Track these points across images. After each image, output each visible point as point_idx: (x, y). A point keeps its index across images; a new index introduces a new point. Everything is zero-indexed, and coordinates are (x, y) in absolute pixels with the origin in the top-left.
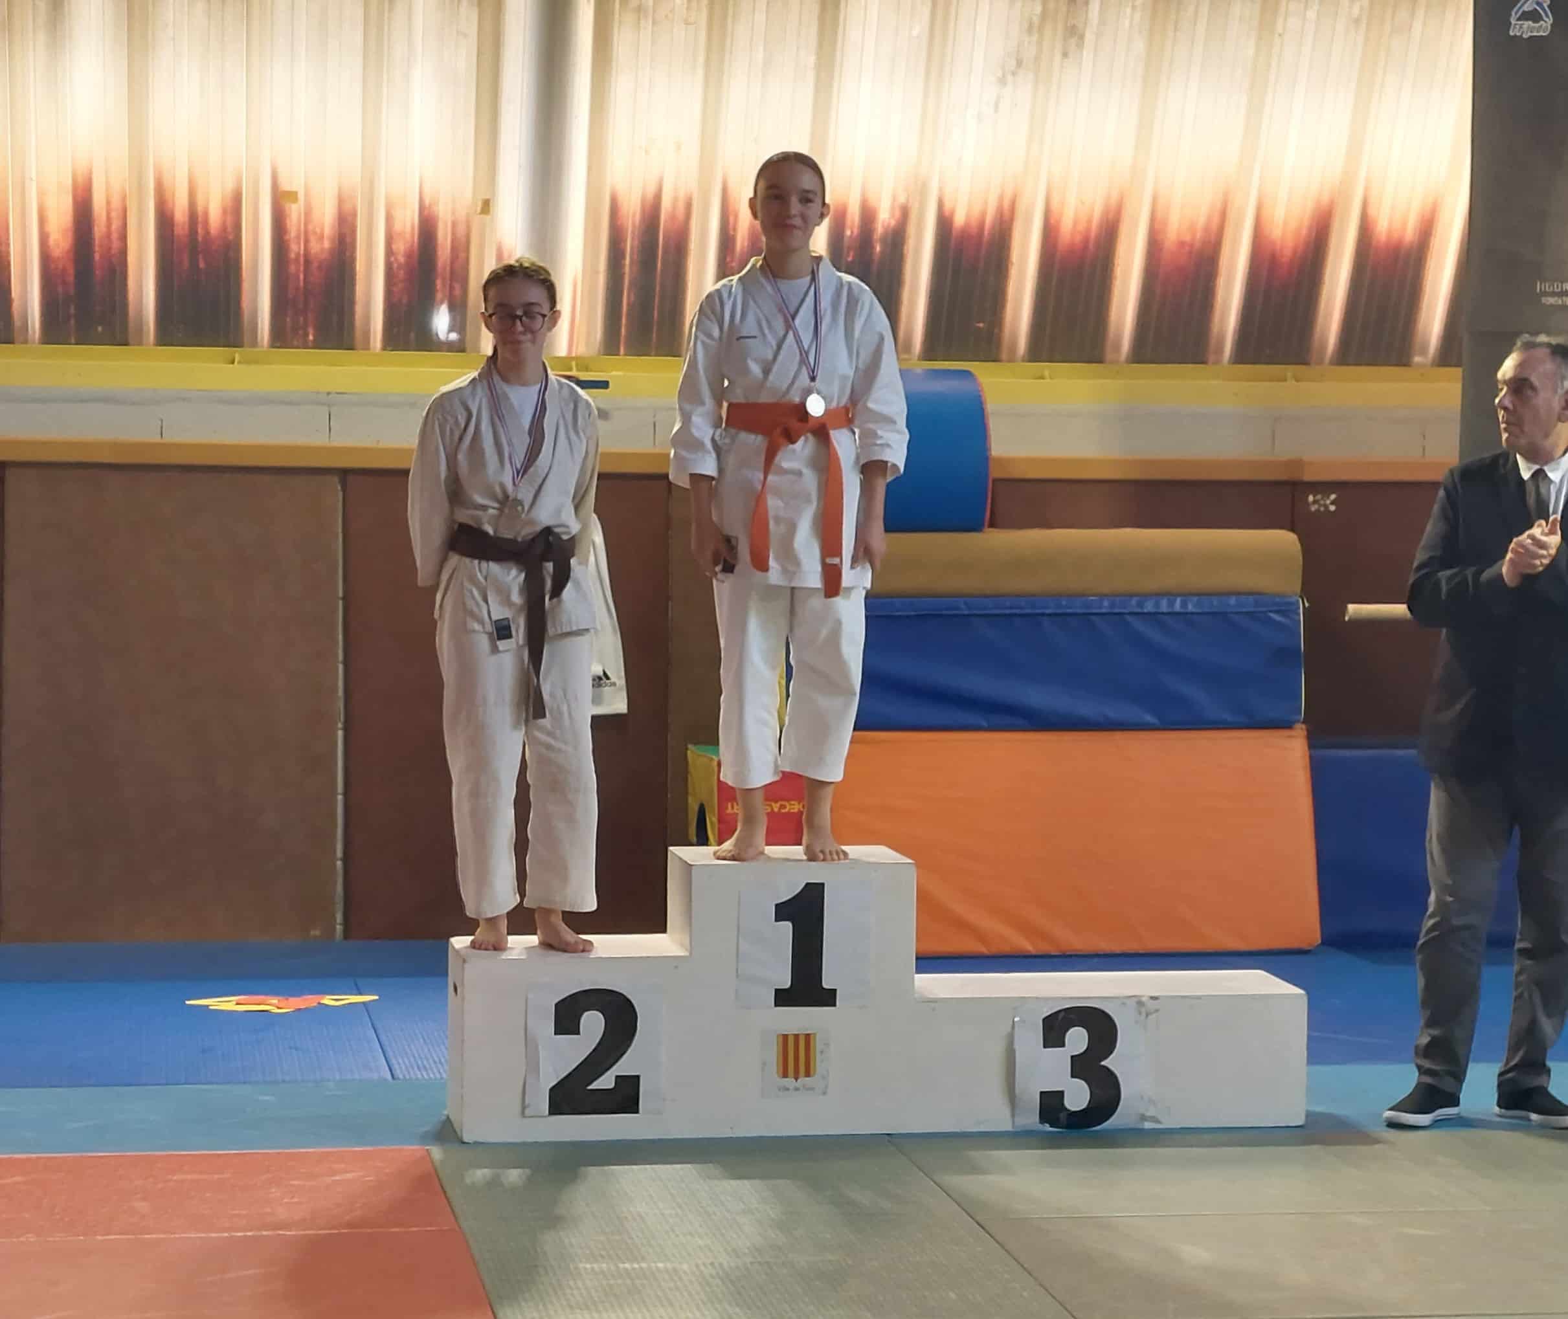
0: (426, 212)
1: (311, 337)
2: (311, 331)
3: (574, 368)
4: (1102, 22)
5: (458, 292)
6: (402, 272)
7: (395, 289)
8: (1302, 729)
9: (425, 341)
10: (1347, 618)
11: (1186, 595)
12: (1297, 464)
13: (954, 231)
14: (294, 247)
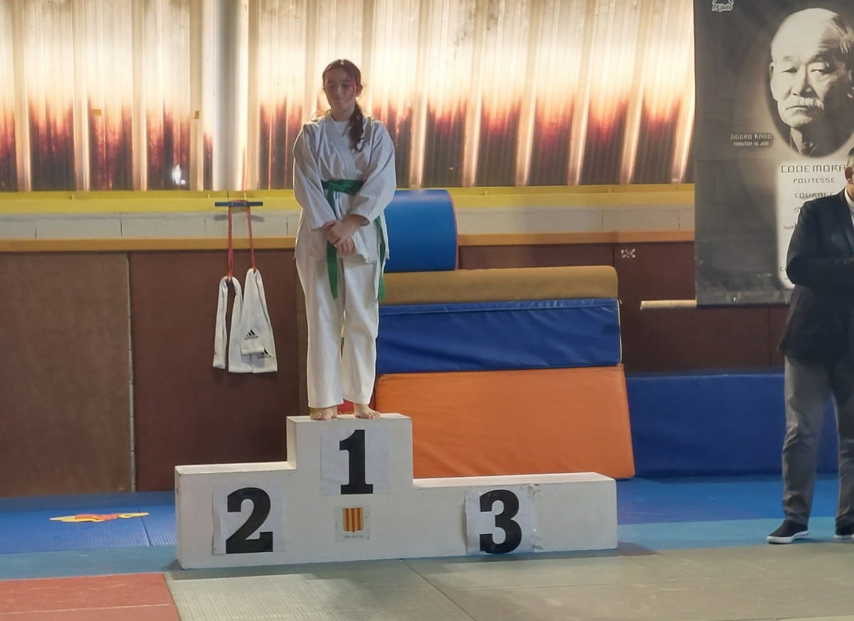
0: (167, 119)
1: (111, 185)
2: (110, 181)
3: (245, 197)
4: (507, 11)
5: (184, 158)
6: (156, 150)
7: (152, 159)
8: (621, 366)
9: (169, 185)
10: (641, 308)
11: (559, 299)
12: (615, 234)
13: (436, 122)
14: (100, 138)
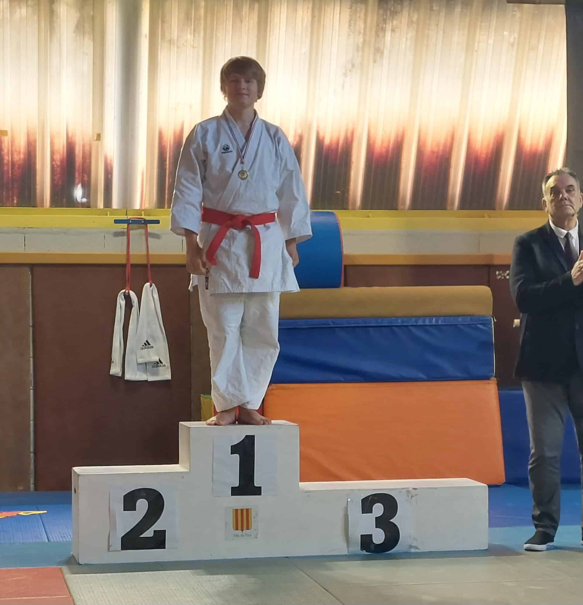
0: (70, 141)
1: (15, 202)
2: (15, 198)
3: (143, 215)
4: (392, 45)
5: (86, 179)
6: (59, 169)
7: (56, 178)
8: (494, 380)
9: (71, 203)
10: (514, 326)
11: (438, 317)
12: (491, 256)
13: (324, 147)
14: (6, 157)
